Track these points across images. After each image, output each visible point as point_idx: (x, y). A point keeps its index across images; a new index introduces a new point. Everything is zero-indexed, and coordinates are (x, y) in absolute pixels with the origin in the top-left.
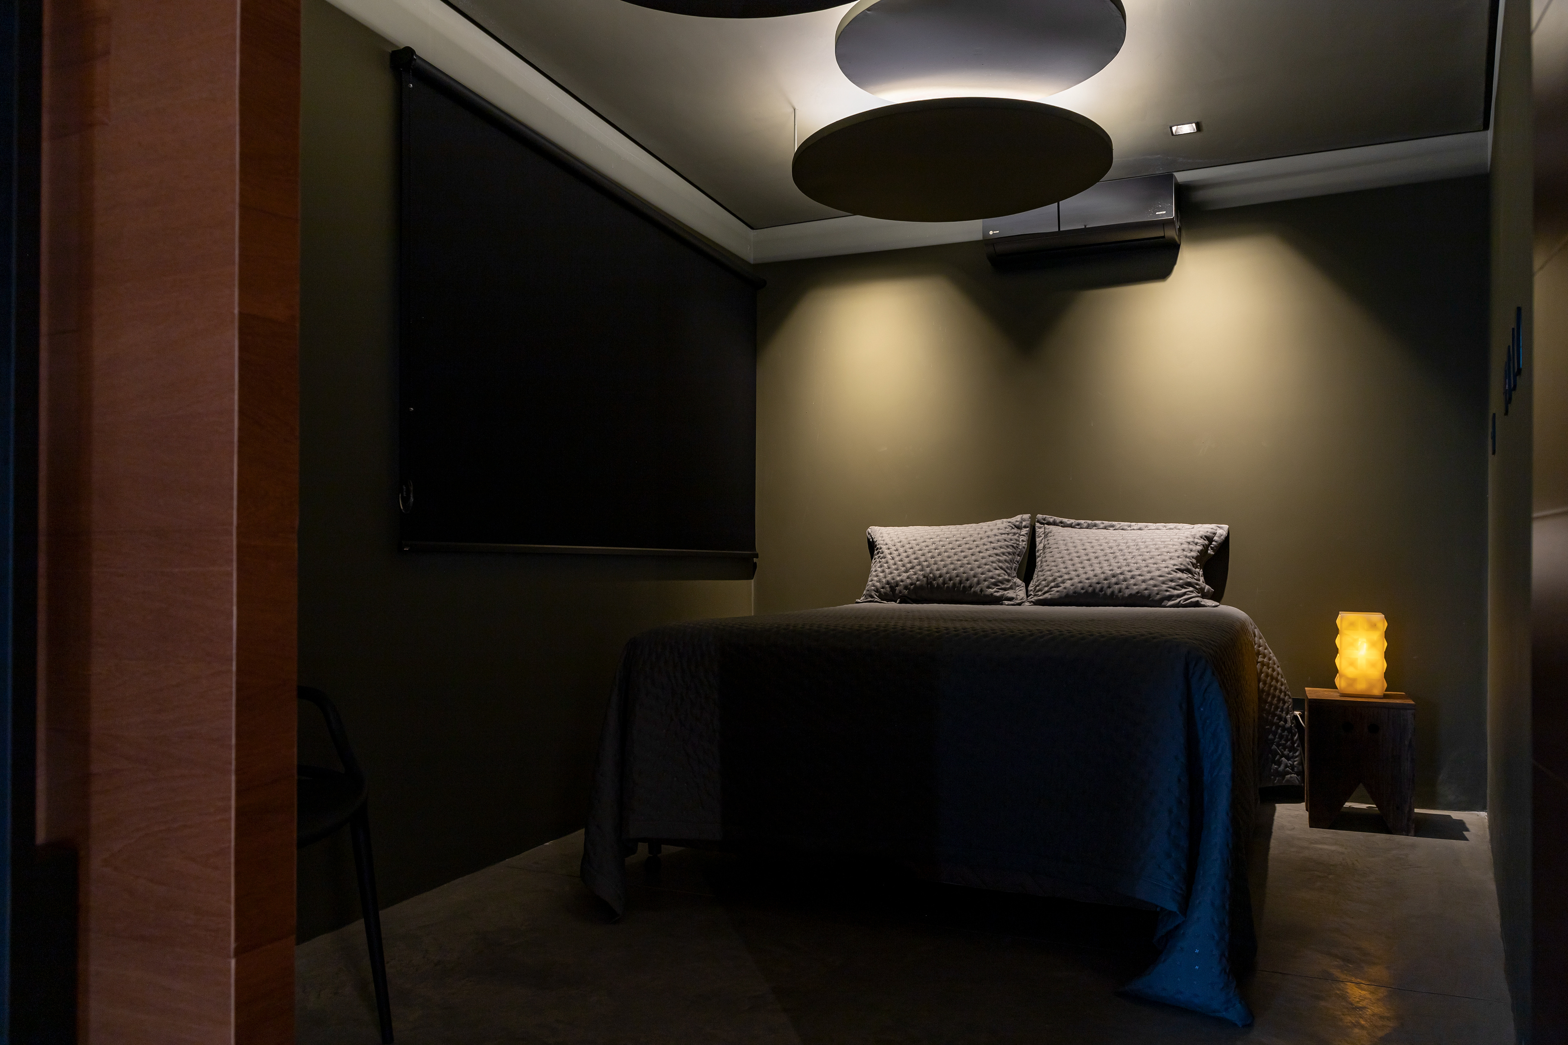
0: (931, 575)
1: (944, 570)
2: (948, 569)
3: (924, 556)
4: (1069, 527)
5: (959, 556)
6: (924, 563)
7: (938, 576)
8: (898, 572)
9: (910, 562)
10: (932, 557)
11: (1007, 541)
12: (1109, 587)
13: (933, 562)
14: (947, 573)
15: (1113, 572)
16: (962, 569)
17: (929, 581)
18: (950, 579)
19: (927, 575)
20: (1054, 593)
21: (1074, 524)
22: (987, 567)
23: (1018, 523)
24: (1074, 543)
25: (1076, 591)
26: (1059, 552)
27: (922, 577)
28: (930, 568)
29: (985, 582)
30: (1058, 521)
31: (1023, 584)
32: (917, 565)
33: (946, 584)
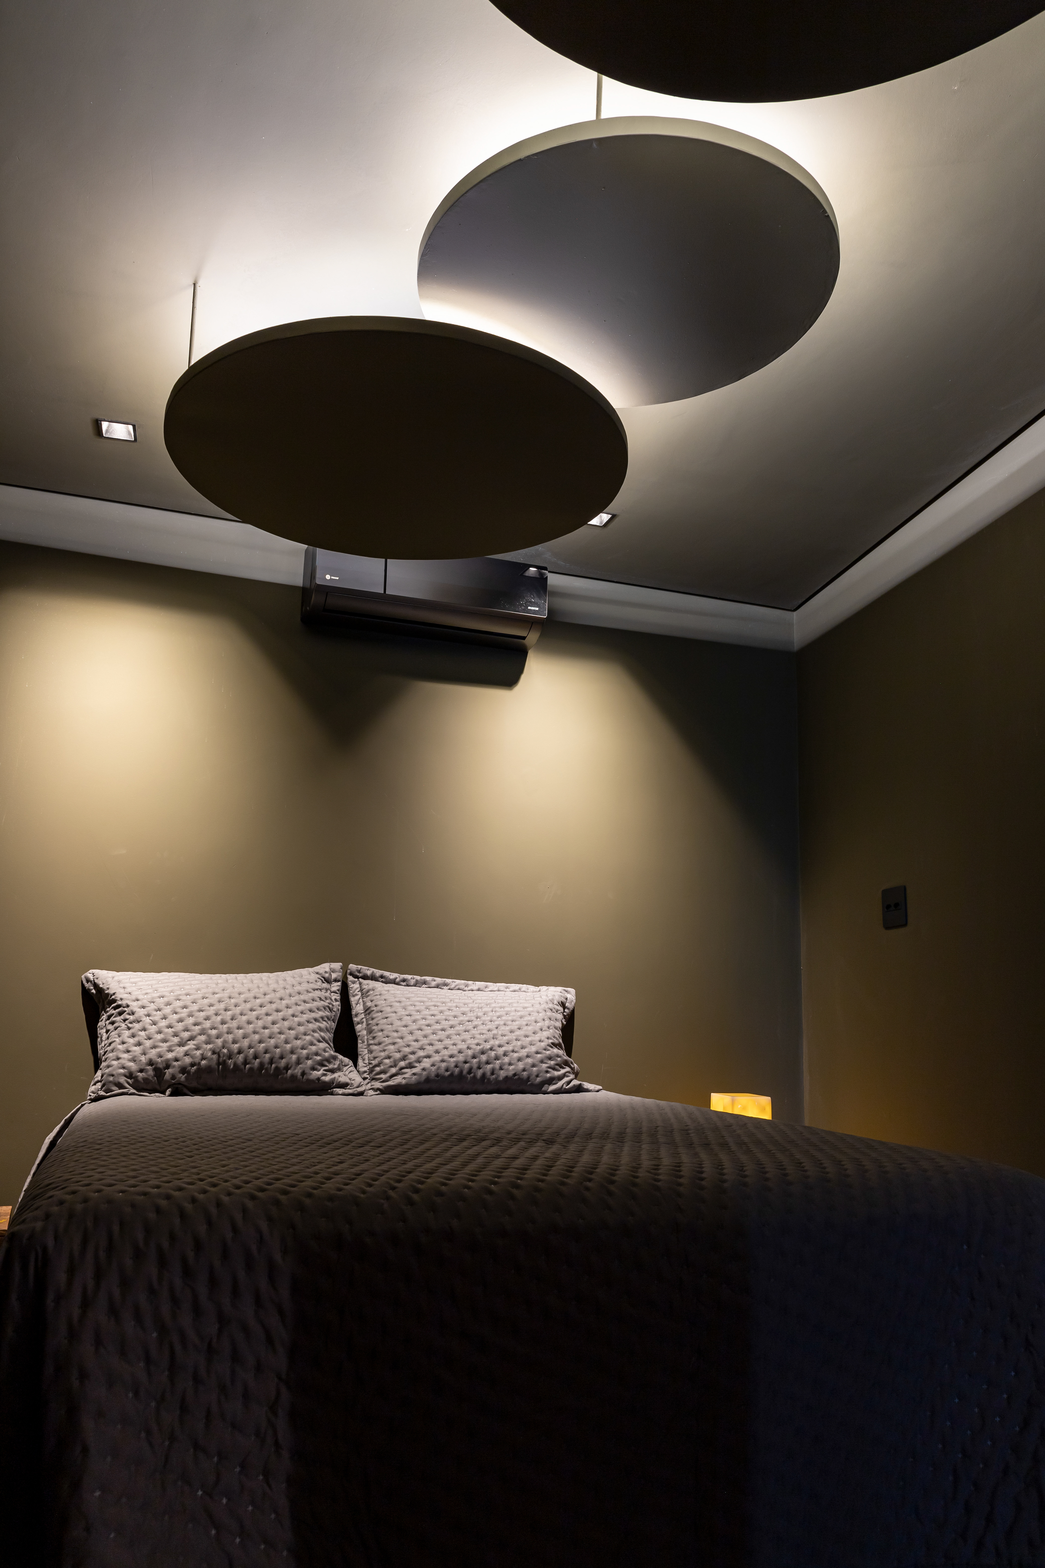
0: (225, 1051)
1: (246, 1043)
2: (251, 1041)
3: (209, 1019)
4: (392, 983)
5: (265, 1022)
6: (210, 1031)
7: (236, 1051)
8: (168, 1044)
9: (186, 1030)
10: (223, 1022)
11: (323, 1000)
12: (479, 1068)
13: (225, 1030)
14: (250, 1047)
15: (481, 1047)
16: (272, 1041)
17: (221, 1060)
18: (256, 1057)
19: (218, 1050)
20: (406, 1078)
21: (398, 980)
22: (308, 1038)
23: (327, 975)
24: (414, 1006)
25: (440, 1073)
26: (398, 1018)
27: (209, 1054)
28: (222, 1040)
29: (306, 1061)
30: (378, 975)
31: (351, 1063)
32: (200, 1035)
33: (248, 1064)
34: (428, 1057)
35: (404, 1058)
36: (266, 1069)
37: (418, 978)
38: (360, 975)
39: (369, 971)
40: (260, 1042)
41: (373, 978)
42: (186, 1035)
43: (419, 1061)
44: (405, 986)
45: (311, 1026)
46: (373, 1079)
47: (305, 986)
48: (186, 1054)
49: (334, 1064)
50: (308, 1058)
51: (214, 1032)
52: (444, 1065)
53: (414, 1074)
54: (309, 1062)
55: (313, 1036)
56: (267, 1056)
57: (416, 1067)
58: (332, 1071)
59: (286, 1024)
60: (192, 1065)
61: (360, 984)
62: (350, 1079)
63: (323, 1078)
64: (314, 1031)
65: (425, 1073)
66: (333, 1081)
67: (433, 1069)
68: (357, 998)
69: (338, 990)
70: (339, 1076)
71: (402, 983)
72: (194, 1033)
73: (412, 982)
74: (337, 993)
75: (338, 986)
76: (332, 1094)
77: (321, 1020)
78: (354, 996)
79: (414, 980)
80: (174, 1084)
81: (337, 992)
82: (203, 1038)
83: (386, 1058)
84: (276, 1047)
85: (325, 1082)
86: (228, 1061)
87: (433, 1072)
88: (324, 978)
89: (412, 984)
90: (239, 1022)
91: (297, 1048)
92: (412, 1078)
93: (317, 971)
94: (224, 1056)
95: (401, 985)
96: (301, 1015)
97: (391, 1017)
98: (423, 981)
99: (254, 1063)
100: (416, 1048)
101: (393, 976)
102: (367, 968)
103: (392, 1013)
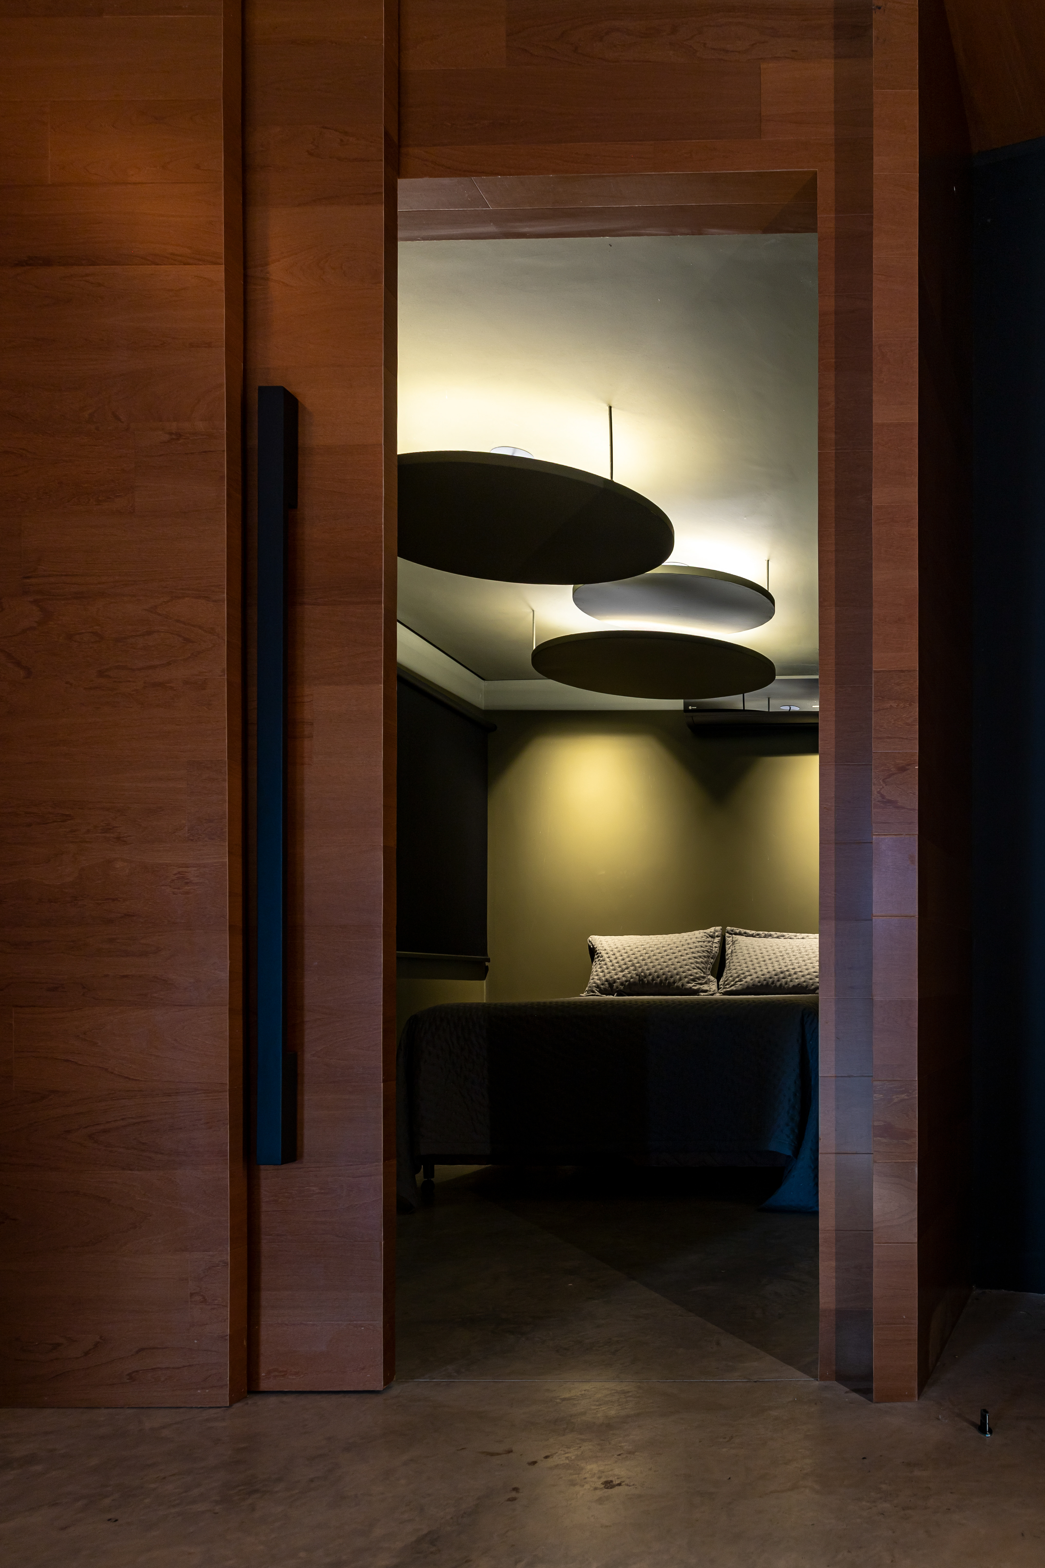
3: (637, 959)
4: (751, 936)
5: (665, 959)
7: (648, 974)
8: (615, 971)
9: (625, 964)
10: (644, 960)
12: (779, 980)
13: (644, 964)
14: (655, 972)
15: (782, 969)
16: (667, 969)
17: (641, 978)
19: (639, 974)
21: (755, 935)
22: (687, 967)
23: (712, 934)
25: (755, 984)
27: (635, 976)
28: (642, 968)
30: (742, 932)
32: (631, 966)
33: (654, 980)
34: (751, 975)
35: (738, 976)
36: (664, 983)
38: (733, 933)
39: (738, 930)
40: (661, 969)
41: (740, 934)
42: (624, 967)
43: (745, 978)
44: (760, 938)
45: (690, 961)
46: (724, 988)
47: (694, 940)
48: (624, 976)
49: (703, 980)
50: (685, 977)
51: (638, 965)
52: (757, 979)
53: (741, 985)
54: (686, 979)
55: (690, 966)
56: (664, 976)
57: (743, 981)
58: (701, 984)
59: (676, 960)
60: (626, 981)
61: (732, 937)
62: (710, 988)
63: (694, 987)
65: (746, 984)
66: (699, 989)
67: (751, 981)
70: (705, 986)
71: (758, 936)
72: (629, 966)
73: (763, 935)
74: (717, 943)
75: (719, 939)
76: (699, 995)
78: (728, 944)
79: (765, 934)
80: (618, 991)
82: (632, 968)
83: (730, 977)
84: (669, 972)
87: (751, 983)
88: (709, 935)
89: (763, 937)
90: (652, 959)
92: (740, 988)
93: (705, 932)
95: (756, 938)
96: (687, 955)
98: (769, 935)
99: (657, 980)
101: (752, 932)
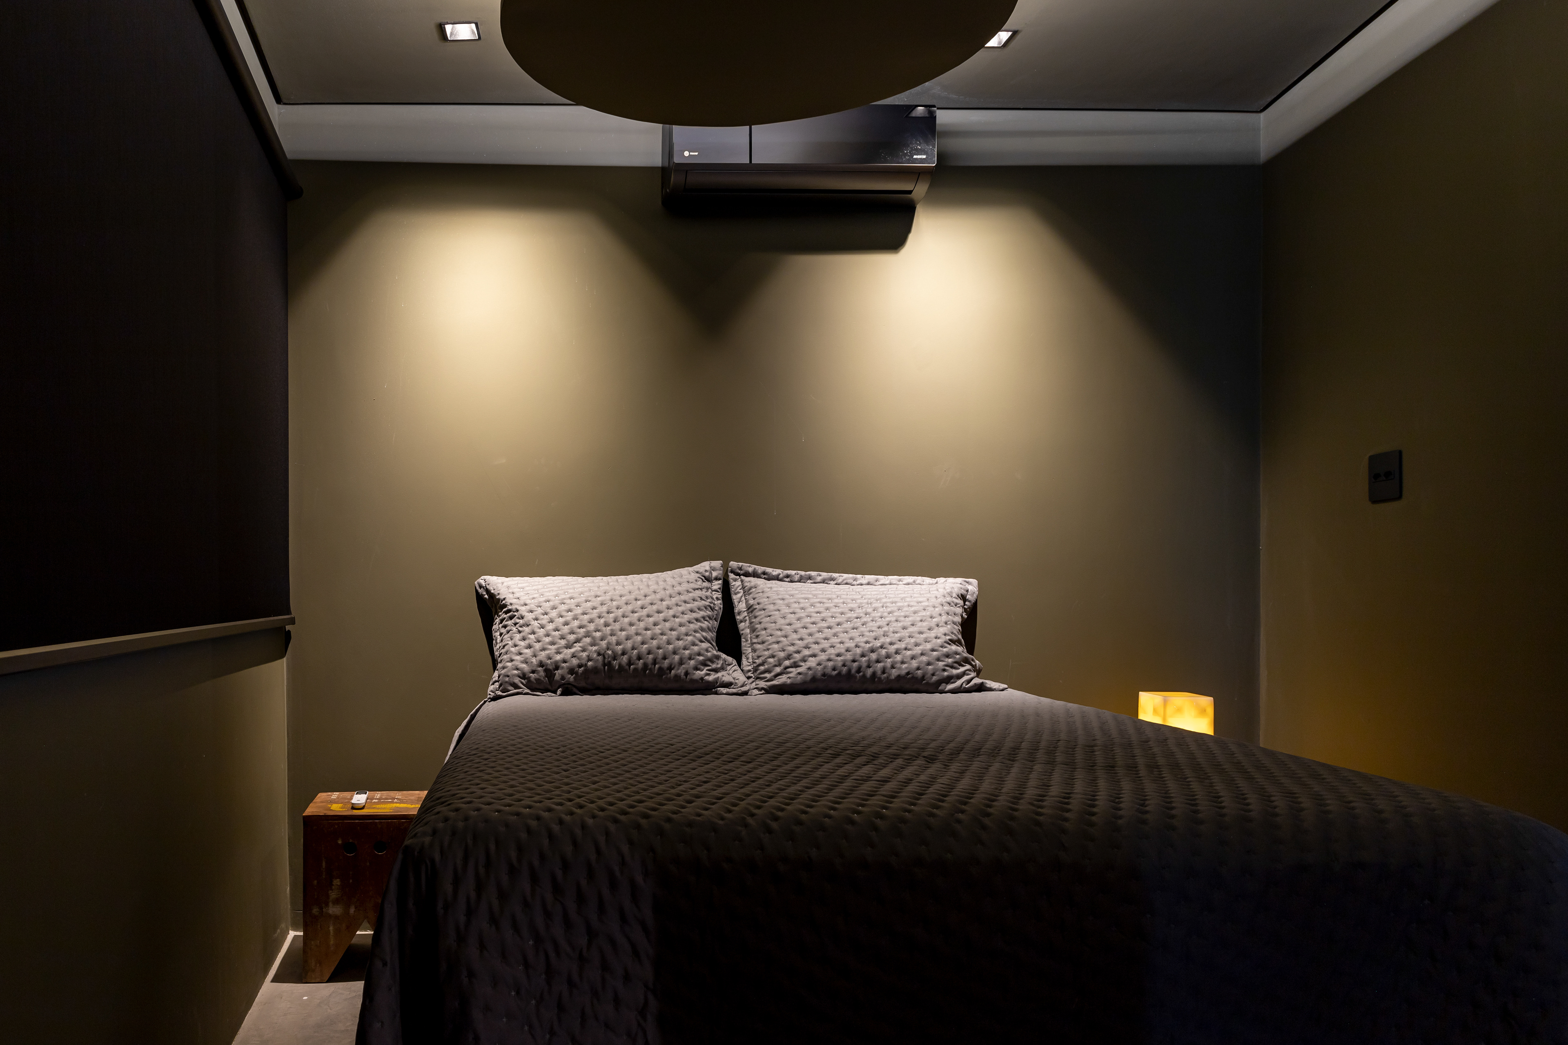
0: (610, 652)
1: (629, 644)
2: (634, 642)
3: (593, 622)
4: (775, 580)
5: (647, 623)
6: (594, 633)
7: (620, 652)
8: (556, 647)
9: (572, 633)
10: (606, 625)
11: (704, 600)
12: (869, 667)
13: (608, 632)
14: (633, 648)
15: (870, 645)
16: (655, 642)
17: (606, 661)
18: (639, 658)
19: (602, 652)
20: (791, 677)
21: (781, 576)
22: (690, 638)
23: (707, 574)
24: (799, 603)
25: (826, 673)
26: (782, 616)
27: (593, 656)
28: (606, 642)
29: (689, 661)
30: (760, 571)
31: (735, 662)
32: (585, 637)
33: (632, 664)
34: (814, 656)
35: (788, 657)
36: (650, 669)
37: (803, 573)
38: (742, 572)
39: (751, 568)
40: (643, 643)
41: (755, 575)
42: (571, 637)
43: (804, 660)
44: (789, 582)
45: (692, 626)
46: (757, 678)
47: (685, 586)
48: (572, 656)
49: (718, 664)
50: (690, 658)
51: (598, 634)
52: (830, 664)
53: (799, 674)
54: (692, 662)
55: (695, 636)
56: (651, 656)
57: (801, 666)
58: (716, 671)
59: (668, 625)
60: (579, 667)
61: (742, 581)
62: (734, 679)
63: (707, 678)
64: (695, 631)
65: (810, 672)
66: (716, 680)
67: (819, 668)
68: (739, 595)
69: (719, 589)
70: (723, 676)
71: (786, 579)
72: (579, 636)
73: (797, 578)
74: (718, 592)
75: (719, 584)
76: (716, 693)
77: (702, 620)
78: (736, 594)
79: (798, 576)
80: (565, 685)
81: (719, 590)
82: (588, 640)
83: (770, 657)
84: (659, 648)
85: (708, 682)
86: (612, 662)
87: (819, 671)
88: (704, 577)
89: (796, 580)
90: (621, 623)
91: (679, 648)
92: (797, 677)
93: (696, 570)
94: (608, 658)
95: (784, 581)
96: (682, 615)
97: (774, 615)
98: (808, 577)
99: (638, 664)
100: (801, 647)
101: (776, 572)
102: (749, 565)
103: (776, 611)
